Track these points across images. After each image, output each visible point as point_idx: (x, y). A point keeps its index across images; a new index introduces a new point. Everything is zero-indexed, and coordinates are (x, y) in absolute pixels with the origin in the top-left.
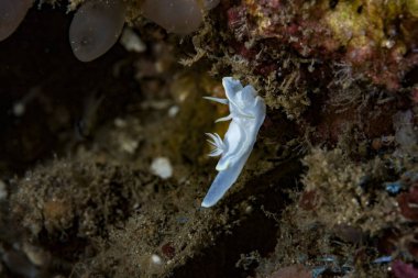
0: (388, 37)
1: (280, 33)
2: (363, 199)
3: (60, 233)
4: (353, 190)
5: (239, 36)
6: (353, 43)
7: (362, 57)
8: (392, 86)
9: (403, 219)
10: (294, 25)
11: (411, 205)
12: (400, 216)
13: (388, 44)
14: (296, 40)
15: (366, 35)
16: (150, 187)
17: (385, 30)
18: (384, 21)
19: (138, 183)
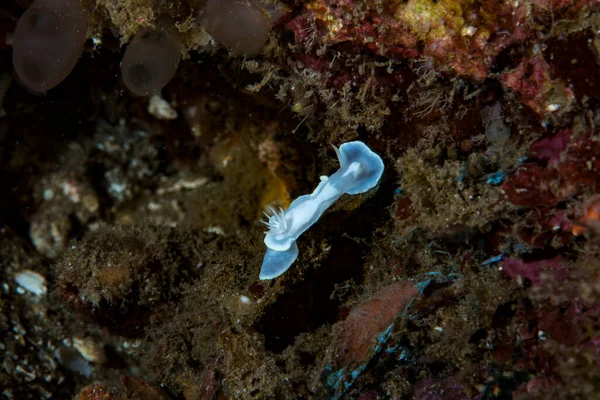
0: (468, 23)
1: (353, 35)
2: (466, 193)
3: (120, 301)
4: (454, 185)
5: (309, 46)
6: (432, 35)
7: (444, 48)
8: (479, 75)
9: (512, 207)
10: (368, 23)
11: (518, 191)
12: (508, 203)
13: (469, 31)
14: (371, 39)
15: (445, 24)
16: (213, 244)
17: (465, 16)
18: (463, 6)
19: (199, 242)
